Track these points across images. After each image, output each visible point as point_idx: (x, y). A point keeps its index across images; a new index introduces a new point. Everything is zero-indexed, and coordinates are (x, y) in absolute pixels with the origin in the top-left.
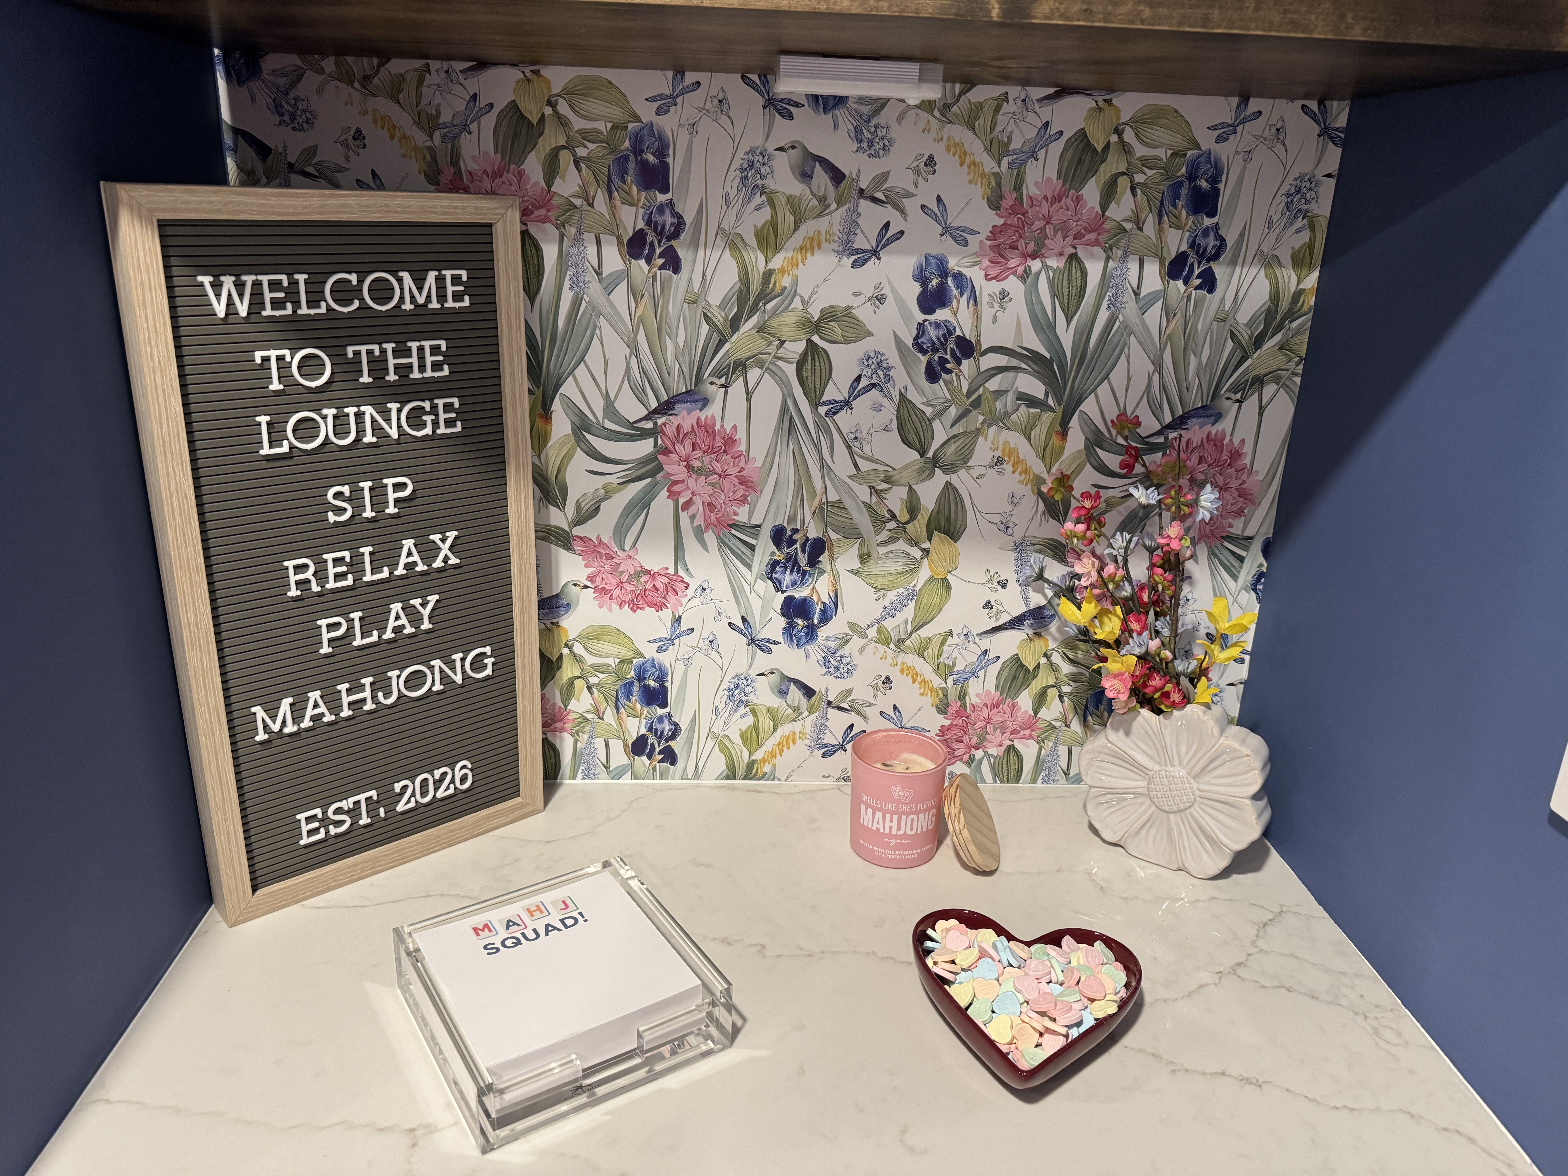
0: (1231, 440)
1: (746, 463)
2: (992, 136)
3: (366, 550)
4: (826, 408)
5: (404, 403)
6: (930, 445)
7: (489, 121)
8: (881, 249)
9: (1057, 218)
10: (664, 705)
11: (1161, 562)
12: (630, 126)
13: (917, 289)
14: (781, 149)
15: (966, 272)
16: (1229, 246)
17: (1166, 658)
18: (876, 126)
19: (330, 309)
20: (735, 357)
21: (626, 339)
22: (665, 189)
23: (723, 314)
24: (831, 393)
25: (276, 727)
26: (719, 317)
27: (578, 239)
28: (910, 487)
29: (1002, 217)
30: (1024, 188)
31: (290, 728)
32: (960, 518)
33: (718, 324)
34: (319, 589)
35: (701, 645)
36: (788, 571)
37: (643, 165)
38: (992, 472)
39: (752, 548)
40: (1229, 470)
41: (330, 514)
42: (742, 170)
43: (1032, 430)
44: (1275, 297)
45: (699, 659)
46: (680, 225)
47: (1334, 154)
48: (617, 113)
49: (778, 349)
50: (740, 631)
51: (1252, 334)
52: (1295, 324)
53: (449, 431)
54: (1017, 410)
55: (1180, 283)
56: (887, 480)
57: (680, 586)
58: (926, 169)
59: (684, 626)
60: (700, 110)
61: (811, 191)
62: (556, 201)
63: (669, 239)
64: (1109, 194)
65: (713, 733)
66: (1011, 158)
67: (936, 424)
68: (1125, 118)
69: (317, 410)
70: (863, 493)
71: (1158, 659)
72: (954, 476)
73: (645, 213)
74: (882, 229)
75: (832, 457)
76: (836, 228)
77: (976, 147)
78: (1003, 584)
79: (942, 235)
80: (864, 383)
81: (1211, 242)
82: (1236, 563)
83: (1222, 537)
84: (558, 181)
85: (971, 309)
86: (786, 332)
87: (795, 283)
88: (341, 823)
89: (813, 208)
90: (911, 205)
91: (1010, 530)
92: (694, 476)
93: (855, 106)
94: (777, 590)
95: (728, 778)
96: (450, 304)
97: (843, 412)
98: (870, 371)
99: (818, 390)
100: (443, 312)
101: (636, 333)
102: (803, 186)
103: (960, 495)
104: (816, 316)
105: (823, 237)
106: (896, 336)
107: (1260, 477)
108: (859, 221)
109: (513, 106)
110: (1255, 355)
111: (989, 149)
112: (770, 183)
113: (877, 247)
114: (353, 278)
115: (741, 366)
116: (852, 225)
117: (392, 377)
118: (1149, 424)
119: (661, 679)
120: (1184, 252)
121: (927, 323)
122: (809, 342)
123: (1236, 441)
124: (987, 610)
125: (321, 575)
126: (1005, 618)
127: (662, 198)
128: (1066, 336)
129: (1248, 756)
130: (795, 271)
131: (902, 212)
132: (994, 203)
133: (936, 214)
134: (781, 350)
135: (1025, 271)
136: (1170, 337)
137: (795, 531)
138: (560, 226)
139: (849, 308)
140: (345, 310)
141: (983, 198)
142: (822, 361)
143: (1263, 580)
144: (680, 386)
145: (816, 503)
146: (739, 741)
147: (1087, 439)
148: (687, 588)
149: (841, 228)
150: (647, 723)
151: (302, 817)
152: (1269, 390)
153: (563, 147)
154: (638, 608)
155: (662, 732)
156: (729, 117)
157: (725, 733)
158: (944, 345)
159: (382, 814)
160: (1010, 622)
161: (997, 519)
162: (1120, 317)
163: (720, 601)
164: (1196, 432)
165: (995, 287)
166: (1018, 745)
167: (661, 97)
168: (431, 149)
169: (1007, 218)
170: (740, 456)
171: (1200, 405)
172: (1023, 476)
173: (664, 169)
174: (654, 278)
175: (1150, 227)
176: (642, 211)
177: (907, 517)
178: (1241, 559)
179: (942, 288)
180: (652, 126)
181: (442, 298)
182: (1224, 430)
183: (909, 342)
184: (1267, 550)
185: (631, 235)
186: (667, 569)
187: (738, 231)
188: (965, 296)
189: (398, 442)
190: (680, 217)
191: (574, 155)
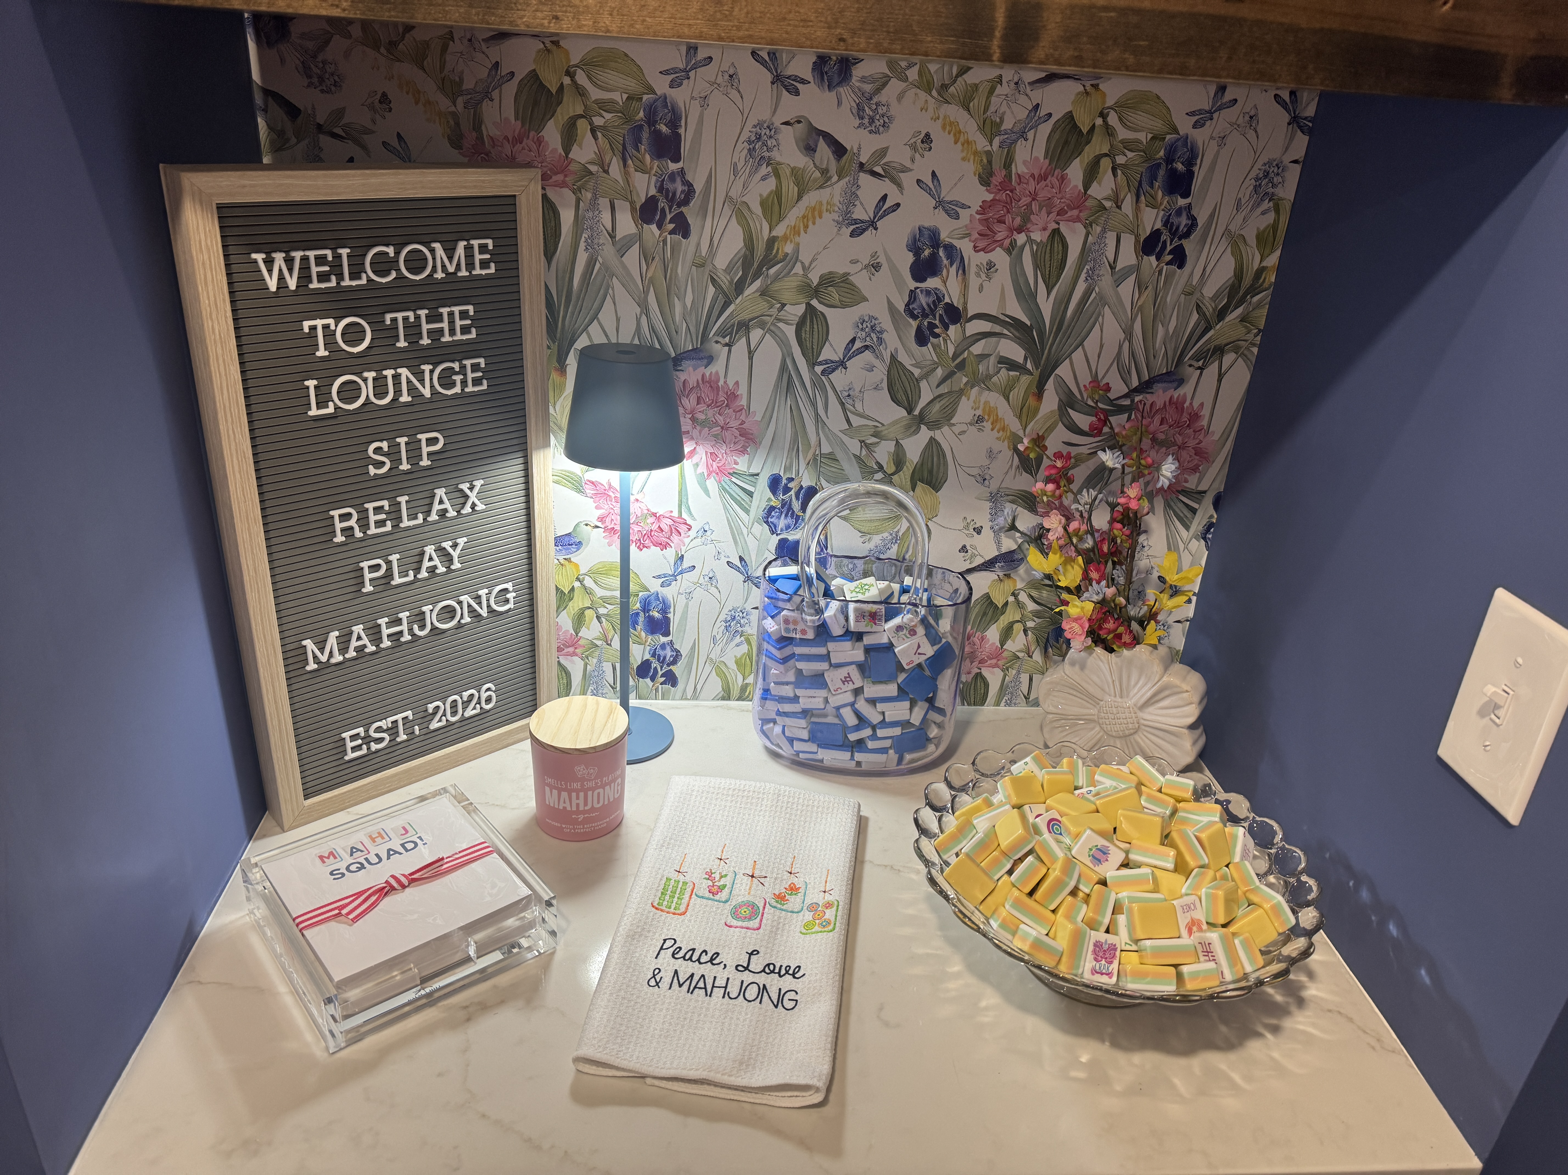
0: (1191, 404)
1: (747, 417)
2: (985, 116)
3: (403, 499)
4: (822, 368)
5: (436, 365)
6: (917, 403)
7: (510, 89)
8: (878, 220)
9: (1043, 195)
10: (667, 633)
11: (1121, 517)
12: (645, 97)
13: (910, 258)
14: (787, 123)
15: (956, 243)
16: (1200, 225)
17: (1120, 604)
18: (877, 104)
19: (370, 280)
20: (739, 318)
21: (637, 299)
22: (676, 159)
23: (728, 277)
24: (827, 354)
25: (324, 658)
26: (724, 280)
27: (593, 205)
28: (897, 442)
29: (991, 193)
30: (1013, 166)
31: (338, 658)
32: (942, 470)
33: (724, 286)
34: (362, 535)
35: (701, 581)
36: (783, 515)
37: (657, 135)
38: (973, 429)
39: (750, 494)
40: (1188, 431)
41: (371, 467)
42: (750, 142)
43: (1011, 391)
44: (1239, 274)
45: (699, 593)
46: (690, 192)
47: (1302, 142)
48: (632, 85)
49: (779, 312)
50: (737, 569)
51: (1216, 307)
52: (1256, 299)
53: (476, 389)
54: (998, 372)
55: (1153, 259)
56: (875, 435)
57: (683, 528)
58: (923, 146)
59: (686, 564)
60: (712, 84)
61: (814, 164)
62: (573, 167)
63: (679, 205)
64: (1091, 174)
65: (711, 659)
66: (1002, 137)
67: (924, 384)
68: (1110, 102)
69: (359, 374)
70: (854, 446)
71: (1113, 605)
72: (938, 432)
73: (657, 181)
74: (879, 201)
75: (826, 412)
76: (837, 199)
77: (970, 126)
78: (978, 531)
79: (935, 208)
80: (858, 344)
81: (1184, 221)
82: (1189, 514)
83: (1178, 492)
84: (575, 148)
85: (960, 278)
86: (786, 296)
87: (797, 250)
88: (381, 740)
89: (815, 180)
90: (907, 180)
91: (986, 482)
92: (698, 428)
93: (857, 84)
94: (773, 533)
95: (723, 699)
96: (477, 271)
97: (838, 372)
98: (864, 334)
99: (815, 351)
100: (472, 279)
101: (646, 293)
102: (807, 159)
103: (942, 450)
104: (816, 281)
105: (824, 208)
106: (889, 302)
107: (1216, 437)
108: (858, 193)
109: (533, 75)
110: (1218, 327)
111: (982, 129)
112: (776, 155)
113: (874, 218)
114: (391, 250)
115: (744, 327)
116: (852, 197)
117: (425, 341)
118: (1118, 388)
119: (665, 610)
120: (1158, 230)
121: (918, 290)
122: (809, 305)
123: (1196, 405)
124: (963, 554)
125: (364, 523)
126: (978, 561)
127: (673, 167)
128: (1046, 306)
129: (1187, 691)
130: (797, 239)
131: (899, 185)
132: (985, 180)
133: (930, 189)
134: (782, 313)
135: (1011, 244)
136: (1141, 309)
137: (791, 480)
138: (577, 191)
139: (847, 274)
140: (384, 280)
141: (975, 175)
142: (820, 323)
143: (1212, 530)
144: (687, 344)
145: (810, 455)
146: (735, 667)
147: (1060, 400)
148: (689, 530)
149: (842, 200)
150: (651, 650)
151: (346, 735)
152: (1229, 358)
153: (581, 116)
154: (644, 547)
155: (665, 658)
156: (739, 92)
157: (722, 659)
158: (933, 312)
159: (417, 732)
160: (983, 564)
161: (975, 472)
162: (1097, 289)
163: (720, 542)
164: (1160, 396)
165: (982, 258)
166: (986, 672)
167: (674, 70)
168: (453, 114)
169: (996, 193)
170: (741, 410)
171: (1164, 371)
172: (1001, 433)
173: (676, 138)
174: (665, 242)
175: (1128, 206)
176: (654, 179)
177: (893, 469)
178: (1194, 511)
179: (934, 256)
180: (666, 98)
181: (470, 266)
182: (1185, 395)
183: (901, 307)
184: (1217, 503)
185: (643, 201)
186: (672, 512)
187: (744, 199)
188: (954, 266)
189: (430, 401)
190: (690, 185)
191: (591, 123)
